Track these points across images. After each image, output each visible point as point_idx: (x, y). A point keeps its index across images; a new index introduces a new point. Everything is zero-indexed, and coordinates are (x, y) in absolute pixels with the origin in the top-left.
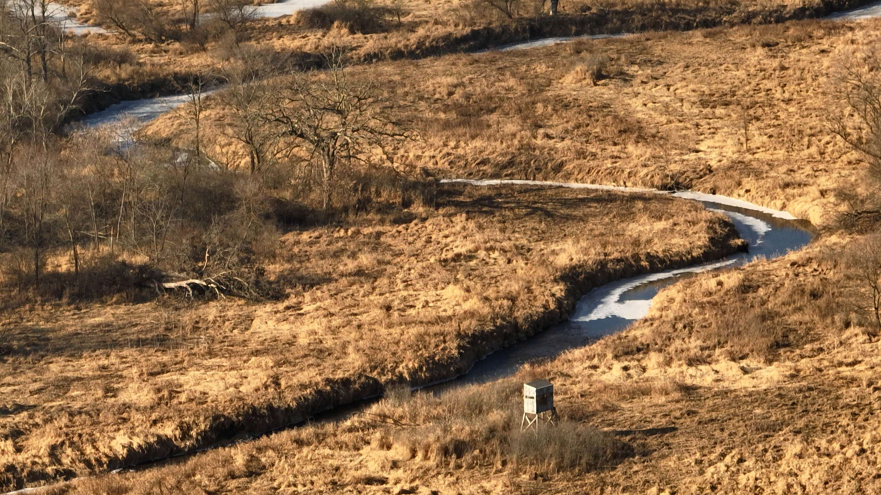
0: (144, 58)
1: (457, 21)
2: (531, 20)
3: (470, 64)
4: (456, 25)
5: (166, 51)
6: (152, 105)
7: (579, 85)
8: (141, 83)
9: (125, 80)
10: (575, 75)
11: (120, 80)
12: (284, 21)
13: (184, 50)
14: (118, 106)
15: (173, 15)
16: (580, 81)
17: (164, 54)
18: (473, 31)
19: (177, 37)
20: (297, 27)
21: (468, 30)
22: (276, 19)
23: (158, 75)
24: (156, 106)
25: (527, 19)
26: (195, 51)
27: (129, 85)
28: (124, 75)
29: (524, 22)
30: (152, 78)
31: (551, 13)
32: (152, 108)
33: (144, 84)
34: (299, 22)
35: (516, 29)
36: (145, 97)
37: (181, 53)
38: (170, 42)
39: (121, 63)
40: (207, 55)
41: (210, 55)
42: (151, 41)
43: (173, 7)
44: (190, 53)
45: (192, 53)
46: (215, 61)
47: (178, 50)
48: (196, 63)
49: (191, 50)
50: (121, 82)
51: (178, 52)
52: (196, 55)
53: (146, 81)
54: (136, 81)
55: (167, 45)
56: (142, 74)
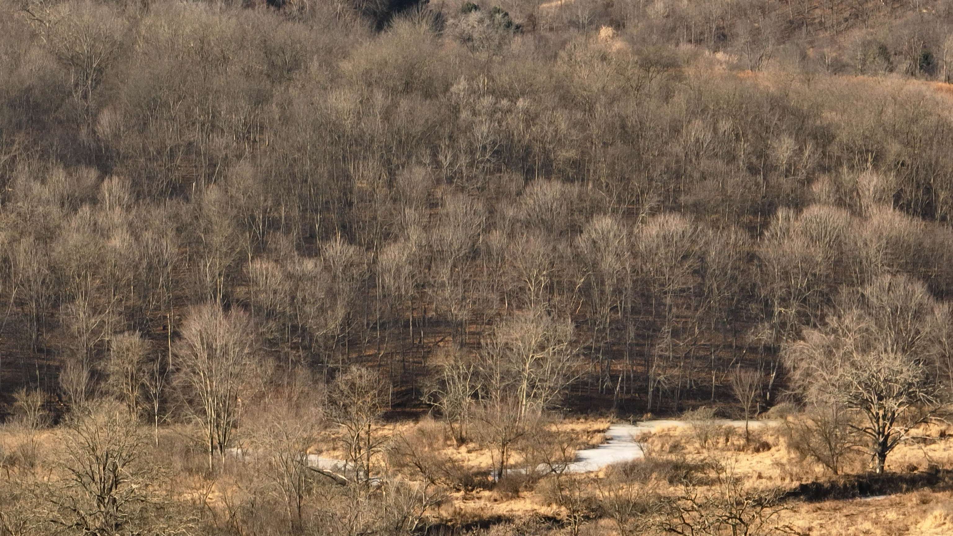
0: (458, 503)
1: (783, 475)
2: (859, 476)
3: (814, 512)
4: (783, 479)
5: (479, 498)
7: (939, 530)
9: (447, 521)
10: (934, 520)
11: (442, 520)
12: (592, 476)
13: (498, 498)
15: (470, 469)
16: (940, 526)
17: (477, 500)
18: (801, 485)
19: (490, 487)
20: (608, 482)
21: (796, 484)
22: (583, 474)
23: (480, 517)
25: (854, 476)
26: (510, 498)
27: (453, 525)
28: (445, 516)
29: (852, 479)
30: (476, 519)
31: (878, 471)
34: (609, 477)
35: (845, 485)
37: (496, 500)
38: (478, 490)
39: (439, 504)
40: (525, 502)
41: (528, 501)
42: (458, 490)
43: (466, 463)
44: (504, 500)
45: (507, 500)
46: (536, 507)
47: (491, 496)
48: (516, 509)
49: (506, 497)
50: (444, 523)
51: (492, 499)
52: (513, 502)
53: (470, 522)
54: (459, 522)
55: (477, 492)
56: (464, 515)
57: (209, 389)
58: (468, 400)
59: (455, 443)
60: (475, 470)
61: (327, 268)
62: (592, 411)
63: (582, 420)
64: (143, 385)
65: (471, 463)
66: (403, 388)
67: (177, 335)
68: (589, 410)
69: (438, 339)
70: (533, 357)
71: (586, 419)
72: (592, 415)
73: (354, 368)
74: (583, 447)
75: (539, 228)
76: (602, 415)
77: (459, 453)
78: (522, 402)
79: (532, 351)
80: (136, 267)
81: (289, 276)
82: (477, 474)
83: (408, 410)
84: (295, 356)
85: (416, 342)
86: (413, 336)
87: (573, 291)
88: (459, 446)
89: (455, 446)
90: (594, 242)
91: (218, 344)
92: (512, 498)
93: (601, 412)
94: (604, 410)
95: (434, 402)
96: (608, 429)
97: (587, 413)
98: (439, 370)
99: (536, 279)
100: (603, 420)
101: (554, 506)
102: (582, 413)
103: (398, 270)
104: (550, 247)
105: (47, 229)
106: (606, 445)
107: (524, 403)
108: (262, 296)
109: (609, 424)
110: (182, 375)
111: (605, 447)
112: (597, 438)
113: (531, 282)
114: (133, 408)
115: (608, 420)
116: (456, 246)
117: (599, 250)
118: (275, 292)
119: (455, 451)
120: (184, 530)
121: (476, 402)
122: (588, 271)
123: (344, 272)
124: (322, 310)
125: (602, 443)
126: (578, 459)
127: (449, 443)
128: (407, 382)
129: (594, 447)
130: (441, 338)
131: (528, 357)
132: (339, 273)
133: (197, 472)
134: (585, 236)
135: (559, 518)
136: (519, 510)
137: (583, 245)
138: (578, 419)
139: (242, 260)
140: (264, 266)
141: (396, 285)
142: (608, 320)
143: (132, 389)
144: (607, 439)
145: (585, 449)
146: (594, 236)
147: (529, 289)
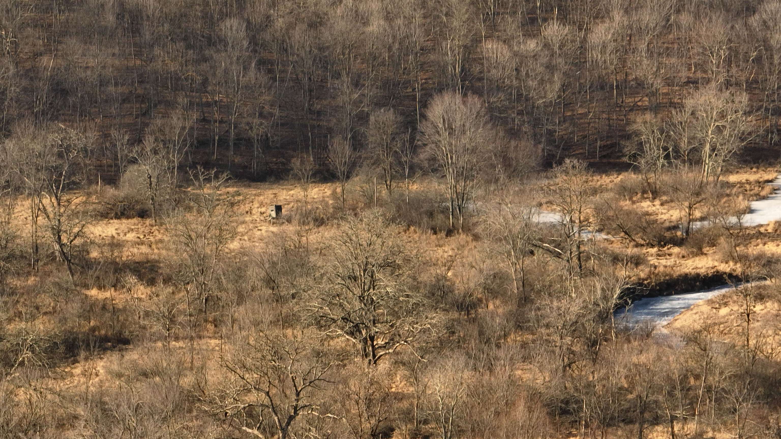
0: (653, 261)
5: (670, 255)
6: (670, 302)
8: (658, 282)
9: (644, 280)
11: (639, 279)
12: (762, 230)
13: (685, 254)
14: (641, 302)
15: (662, 223)
17: (668, 257)
19: (679, 243)
20: (775, 236)
22: (754, 228)
23: (671, 275)
24: (674, 302)
26: (695, 255)
27: (648, 283)
28: (642, 275)
30: (667, 278)
32: (671, 304)
33: (660, 283)
34: (776, 231)
36: (663, 295)
37: (683, 257)
38: (669, 246)
39: (637, 264)
40: (708, 259)
41: (710, 258)
42: (653, 246)
43: (660, 216)
44: (691, 256)
45: (693, 257)
46: (716, 264)
47: (680, 253)
48: (700, 266)
49: (691, 254)
50: (641, 281)
51: (681, 255)
52: (697, 258)
53: (662, 281)
54: (654, 281)
55: (668, 249)
56: (658, 274)
57: (450, 161)
58: (662, 160)
59: (651, 196)
60: (667, 224)
61: (546, 46)
62: (762, 161)
63: (754, 170)
64: (396, 152)
65: (665, 217)
66: (608, 143)
67: (424, 117)
68: (760, 161)
69: (637, 99)
70: (714, 125)
71: (758, 168)
72: (762, 164)
73: (567, 161)
74: (755, 198)
75: (720, 9)
76: (771, 165)
77: (654, 205)
78: (705, 161)
79: (713, 120)
80: (390, 49)
81: (516, 54)
82: (669, 229)
83: (612, 160)
84: (520, 120)
85: (620, 102)
86: (617, 98)
87: (748, 61)
88: (654, 198)
89: (651, 199)
90: (765, 22)
91: (457, 124)
92: (697, 255)
93: (770, 162)
94: (772, 160)
95: (633, 161)
96: (776, 178)
97: (758, 163)
98: (638, 134)
99: (717, 54)
100: (771, 169)
101: (731, 263)
102: (755, 163)
103: (604, 47)
104: (729, 26)
105: (318, 16)
106: (774, 195)
107: (707, 162)
108: (494, 71)
109: (776, 174)
110: (428, 148)
111: (773, 198)
112: (768, 188)
113: (713, 56)
114: (388, 172)
115: (776, 169)
116: (652, 25)
117: (768, 28)
118: (504, 69)
119: (650, 204)
120: (429, 326)
121: (668, 163)
122: (760, 46)
123: (560, 48)
124: (542, 82)
125: (771, 194)
126: (751, 211)
127: (645, 196)
128: (611, 137)
129: (764, 198)
130: (640, 98)
131: (710, 126)
132: (556, 48)
133: (440, 231)
134: (757, 16)
135: (735, 274)
136: (702, 268)
137: (755, 24)
138: (752, 169)
139: (477, 40)
140: (495, 46)
141: (603, 59)
142: (776, 86)
143: (387, 154)
144: (775, 190)
145: (757, 200)
146: (764, 16)
147: (712, 62)
